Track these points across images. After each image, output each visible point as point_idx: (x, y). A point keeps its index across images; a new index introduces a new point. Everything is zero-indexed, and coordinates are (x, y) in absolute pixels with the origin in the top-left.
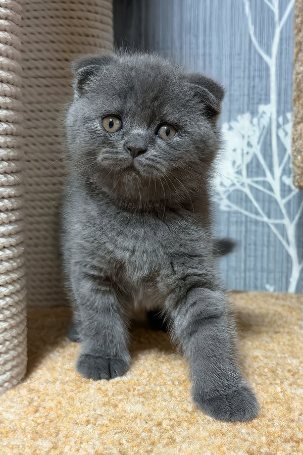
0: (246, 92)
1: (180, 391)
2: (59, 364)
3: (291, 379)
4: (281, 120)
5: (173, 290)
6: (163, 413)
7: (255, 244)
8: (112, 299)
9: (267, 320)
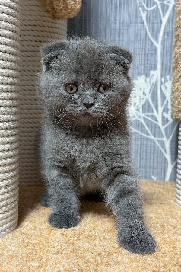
0: (143, 63)
1: (109, 236)
2: (37, 219)
3: (173, 231)
4: (163, 80)
5: (106, 176)
6: (101, 248)
7: (146, 152)
8: (69, 181)
9: (155, 197)
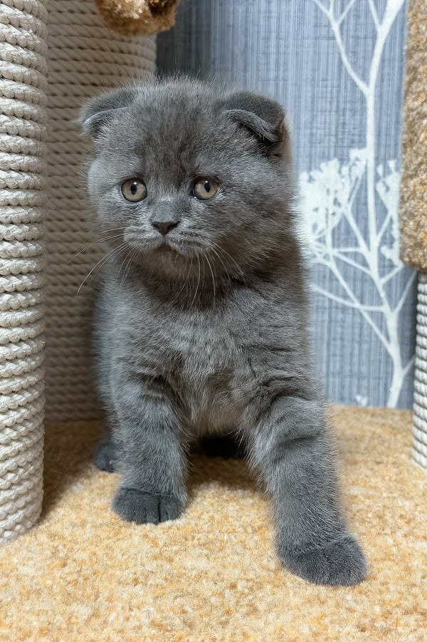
0: (333, 132)
1: (256, 542)
2: (86, 501)
3: (406, 529)
4: (380, 169)
5: (253, 399)
6: (237, 571)
7: (342, 339)
8: (165, 410)
